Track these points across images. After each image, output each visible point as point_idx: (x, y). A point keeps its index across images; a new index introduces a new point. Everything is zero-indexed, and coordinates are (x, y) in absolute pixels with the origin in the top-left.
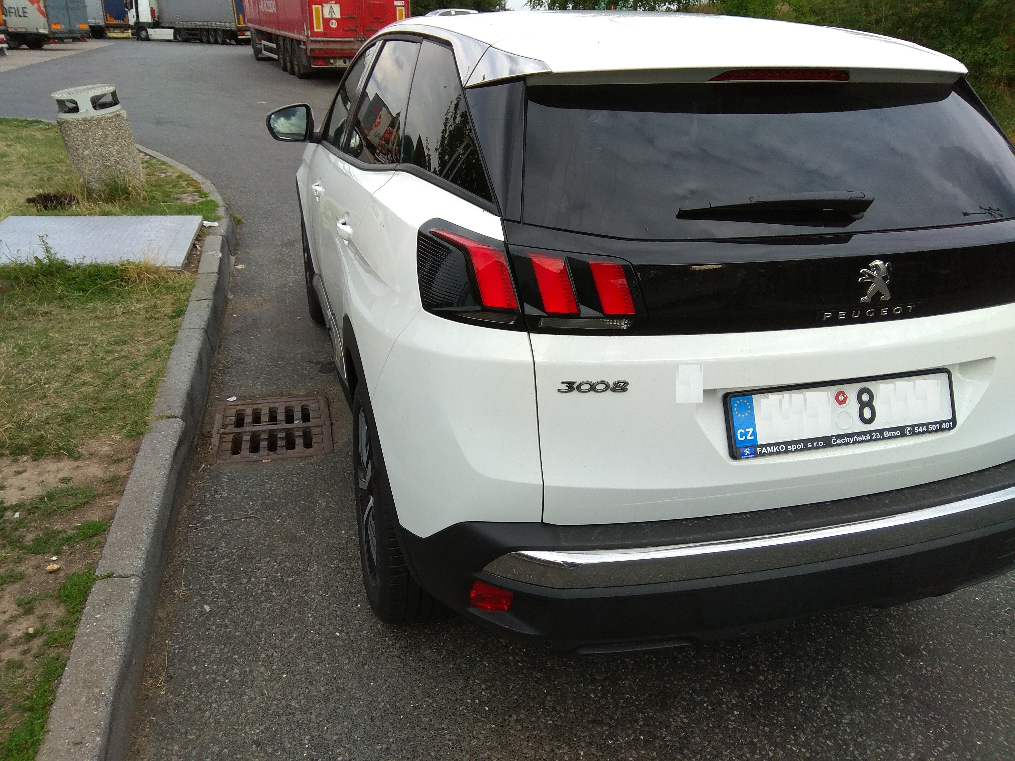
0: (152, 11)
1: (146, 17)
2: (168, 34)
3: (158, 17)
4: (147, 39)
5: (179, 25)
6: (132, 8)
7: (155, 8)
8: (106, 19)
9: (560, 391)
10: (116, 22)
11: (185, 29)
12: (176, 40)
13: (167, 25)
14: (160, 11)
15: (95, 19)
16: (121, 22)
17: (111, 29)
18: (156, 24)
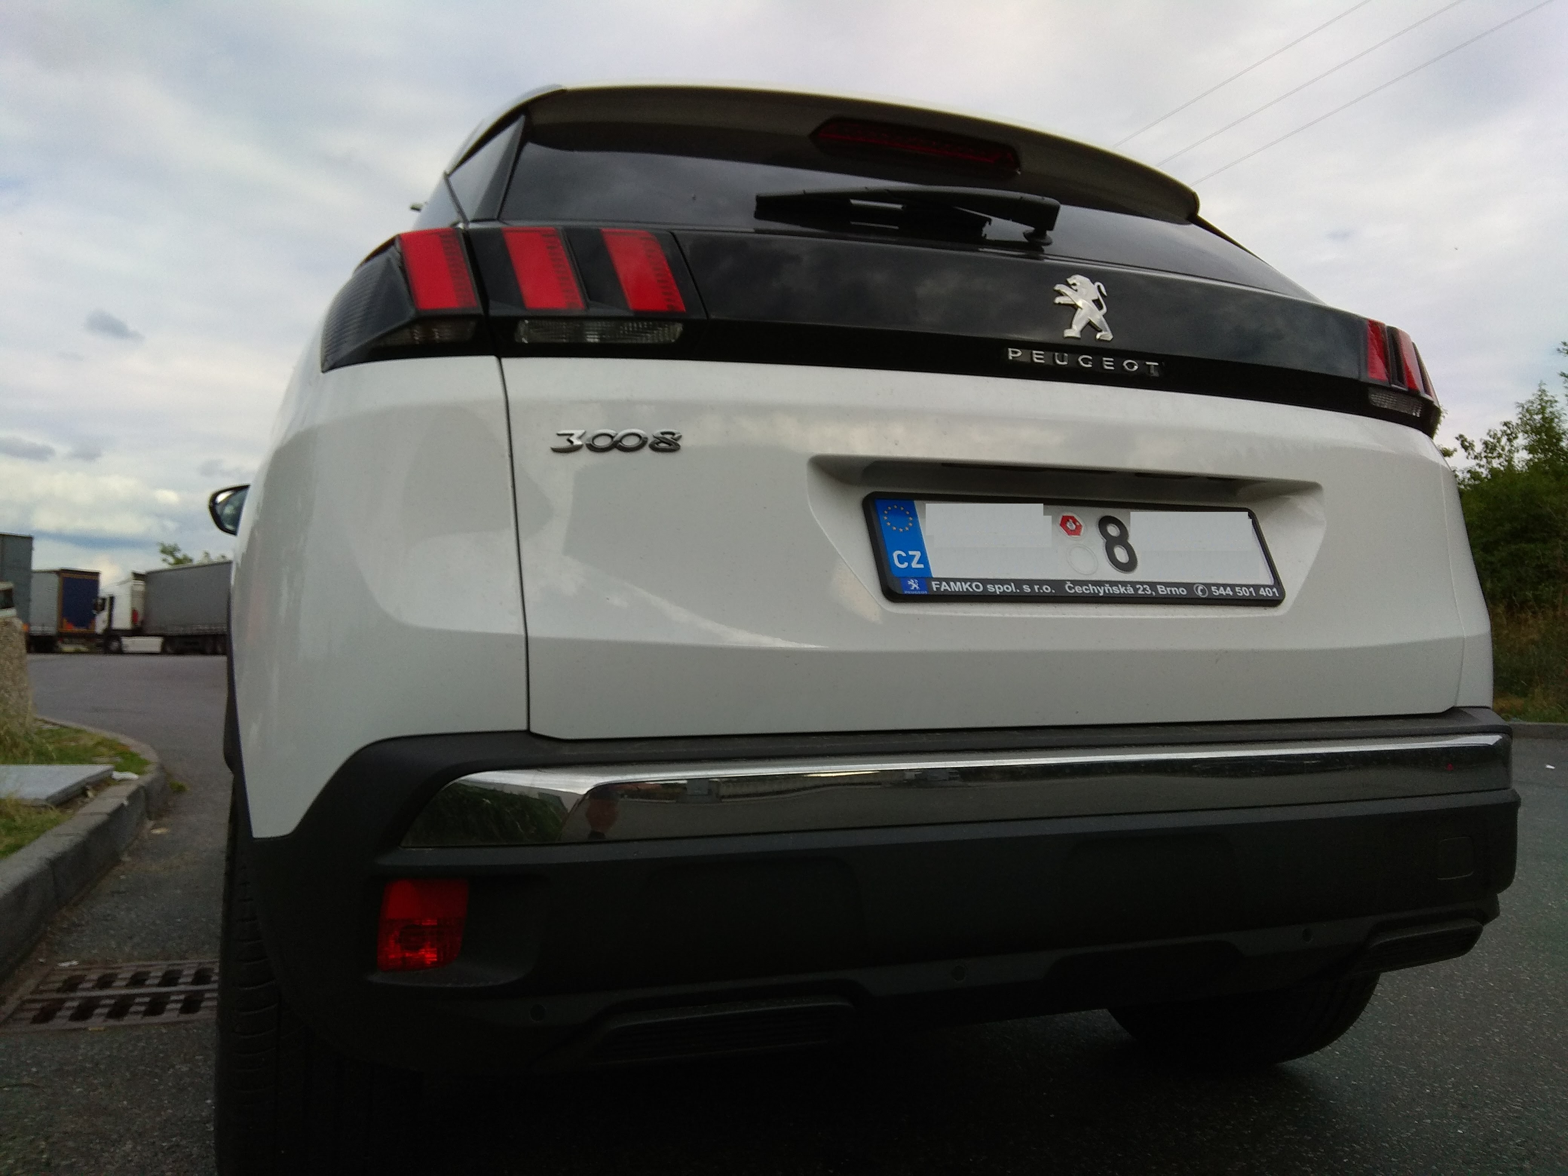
0: (134, 614)
1: (122, 619)
2: (154, 643)
3: (142, 622)
4: (120, 652)
5: (171, 631)
6: (103, 609)
7: (140, 610)
8: (60, 625)
9: (555, 450)
10: (76, 630)
11: (180, 636)
12: (164, 652)
13: (153, 632)
14: (147, 614)
15: (43, 625)
16: (82, 630)
17: (66, 640)
18: (137, 631)
